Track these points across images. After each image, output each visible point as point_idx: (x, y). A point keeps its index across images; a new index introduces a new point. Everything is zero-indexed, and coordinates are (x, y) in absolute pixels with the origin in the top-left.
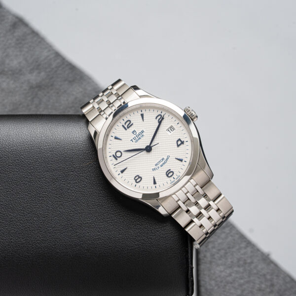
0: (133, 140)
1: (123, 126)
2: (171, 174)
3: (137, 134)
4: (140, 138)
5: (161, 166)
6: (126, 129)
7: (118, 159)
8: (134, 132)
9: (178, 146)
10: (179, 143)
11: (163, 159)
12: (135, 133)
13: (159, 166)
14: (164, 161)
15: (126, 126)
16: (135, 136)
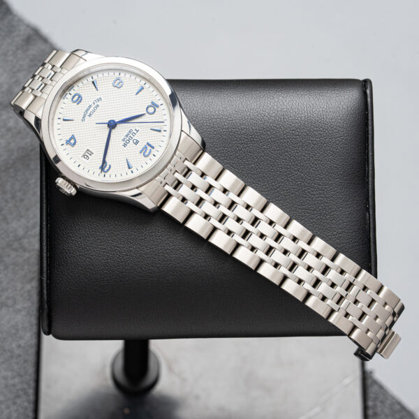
0: (135, 132)
1: (153, 148)
2: (75, 99)
3: (131, 141)
4: (127, 136)
5: (90, 106)
6: (148, 144)
7: (150, 104)
8: (137, 143)
9: (73, 137)
10: (72, 141)
11: (90, 115)
12: (135, 141)
13: (93, 106)
14: (88, 113)
15: (149, 148)
16: (134, 138)
